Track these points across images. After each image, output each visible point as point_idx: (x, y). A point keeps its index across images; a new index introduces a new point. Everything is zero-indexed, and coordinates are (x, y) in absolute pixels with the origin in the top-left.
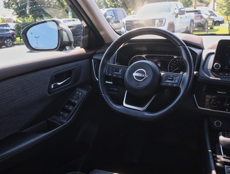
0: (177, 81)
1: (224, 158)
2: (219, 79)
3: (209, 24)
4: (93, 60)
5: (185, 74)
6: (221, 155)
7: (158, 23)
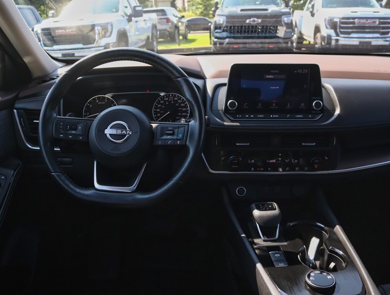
0: (180, 136)
1: (264, 241)
2: (238, 124)
3: (180, 32)
4: (15, 110)
5: (192, 122)
6: (260, 237)
7: (101, 32)
